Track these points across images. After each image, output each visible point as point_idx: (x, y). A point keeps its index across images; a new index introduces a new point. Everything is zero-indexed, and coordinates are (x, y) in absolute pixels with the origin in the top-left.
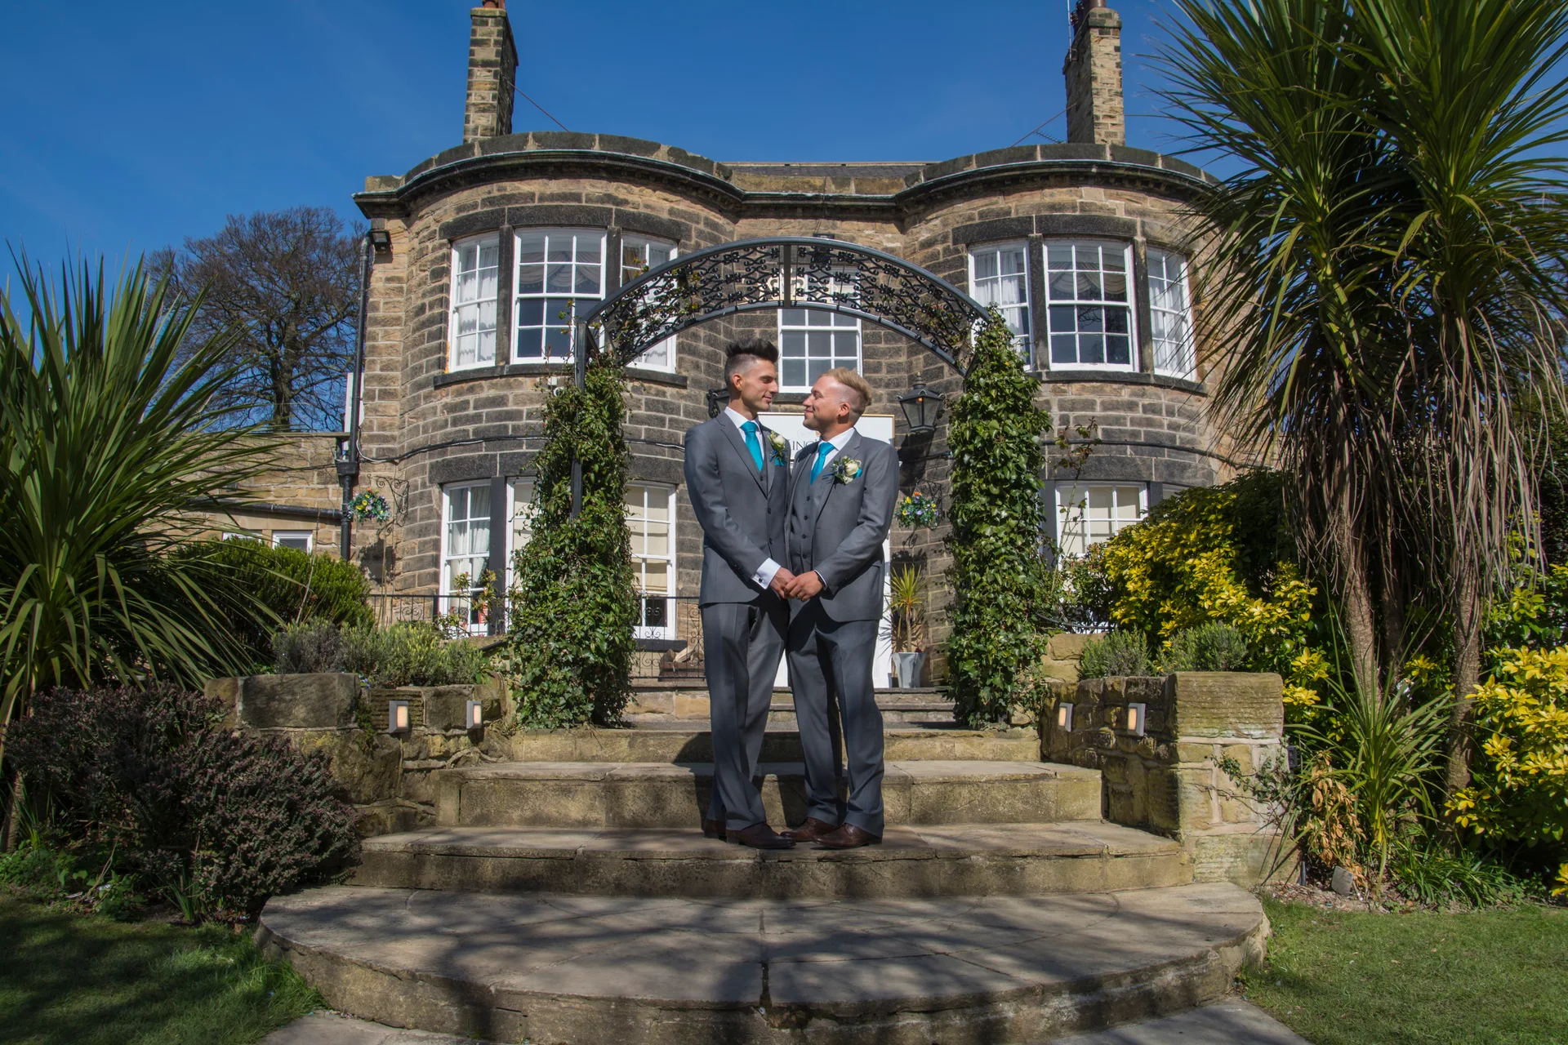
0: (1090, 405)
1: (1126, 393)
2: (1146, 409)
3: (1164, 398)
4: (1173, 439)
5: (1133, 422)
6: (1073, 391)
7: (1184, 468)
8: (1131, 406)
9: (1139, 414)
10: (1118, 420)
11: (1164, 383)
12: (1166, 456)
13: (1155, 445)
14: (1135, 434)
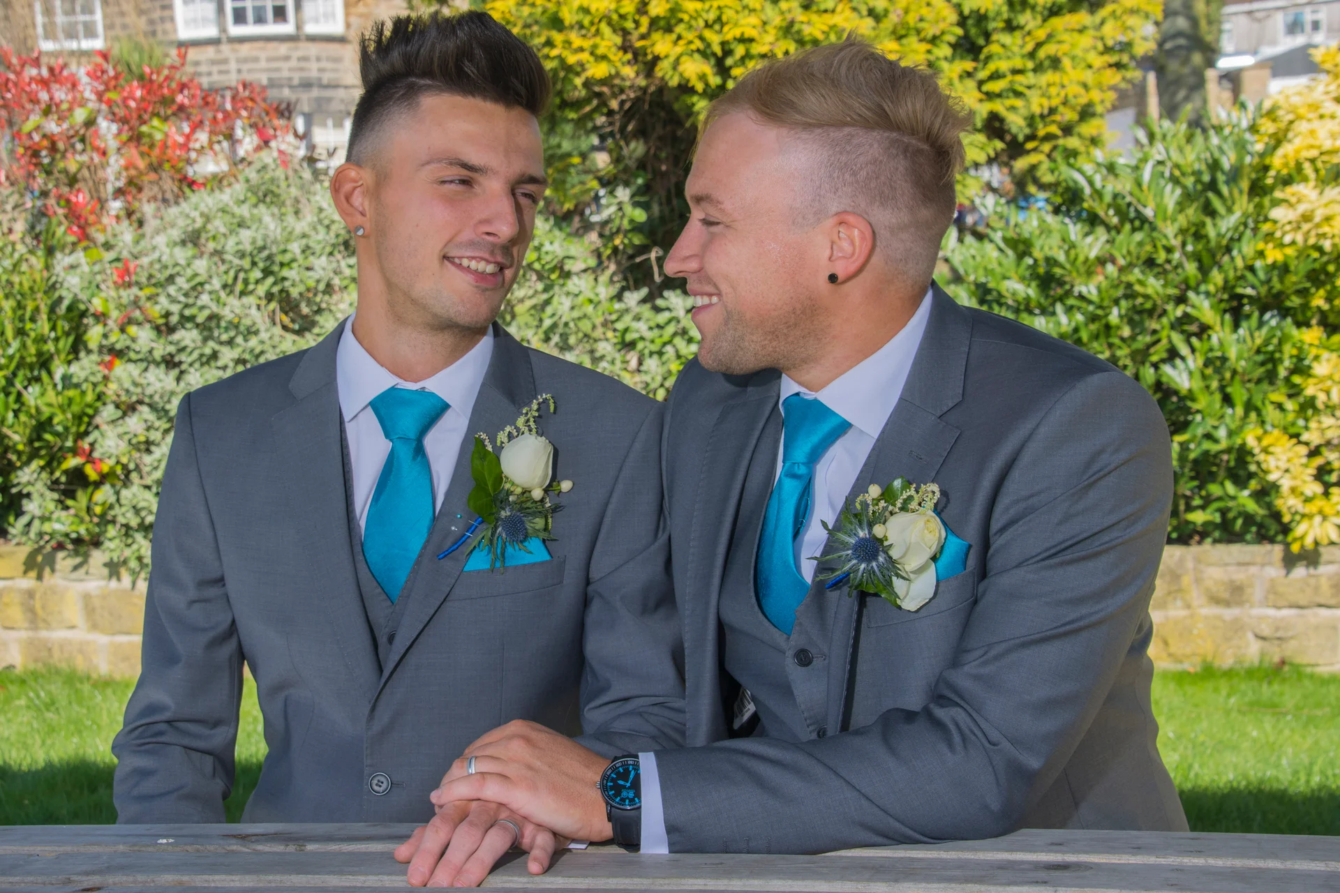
0: (256, 60)
1: (283, 49)
2: (300, 59)
3: (313, 49)
4: (320, 79)
5: (290, 70)
6: (245, 49)
7: (329, 100)
8: (287, 58)
9: (293, 63)
10: (278, 70)
11: (313, 39)
12: (315, 92)
13: (307, 85)
14: (290, 79)
